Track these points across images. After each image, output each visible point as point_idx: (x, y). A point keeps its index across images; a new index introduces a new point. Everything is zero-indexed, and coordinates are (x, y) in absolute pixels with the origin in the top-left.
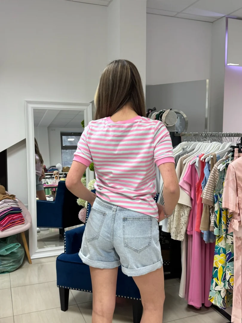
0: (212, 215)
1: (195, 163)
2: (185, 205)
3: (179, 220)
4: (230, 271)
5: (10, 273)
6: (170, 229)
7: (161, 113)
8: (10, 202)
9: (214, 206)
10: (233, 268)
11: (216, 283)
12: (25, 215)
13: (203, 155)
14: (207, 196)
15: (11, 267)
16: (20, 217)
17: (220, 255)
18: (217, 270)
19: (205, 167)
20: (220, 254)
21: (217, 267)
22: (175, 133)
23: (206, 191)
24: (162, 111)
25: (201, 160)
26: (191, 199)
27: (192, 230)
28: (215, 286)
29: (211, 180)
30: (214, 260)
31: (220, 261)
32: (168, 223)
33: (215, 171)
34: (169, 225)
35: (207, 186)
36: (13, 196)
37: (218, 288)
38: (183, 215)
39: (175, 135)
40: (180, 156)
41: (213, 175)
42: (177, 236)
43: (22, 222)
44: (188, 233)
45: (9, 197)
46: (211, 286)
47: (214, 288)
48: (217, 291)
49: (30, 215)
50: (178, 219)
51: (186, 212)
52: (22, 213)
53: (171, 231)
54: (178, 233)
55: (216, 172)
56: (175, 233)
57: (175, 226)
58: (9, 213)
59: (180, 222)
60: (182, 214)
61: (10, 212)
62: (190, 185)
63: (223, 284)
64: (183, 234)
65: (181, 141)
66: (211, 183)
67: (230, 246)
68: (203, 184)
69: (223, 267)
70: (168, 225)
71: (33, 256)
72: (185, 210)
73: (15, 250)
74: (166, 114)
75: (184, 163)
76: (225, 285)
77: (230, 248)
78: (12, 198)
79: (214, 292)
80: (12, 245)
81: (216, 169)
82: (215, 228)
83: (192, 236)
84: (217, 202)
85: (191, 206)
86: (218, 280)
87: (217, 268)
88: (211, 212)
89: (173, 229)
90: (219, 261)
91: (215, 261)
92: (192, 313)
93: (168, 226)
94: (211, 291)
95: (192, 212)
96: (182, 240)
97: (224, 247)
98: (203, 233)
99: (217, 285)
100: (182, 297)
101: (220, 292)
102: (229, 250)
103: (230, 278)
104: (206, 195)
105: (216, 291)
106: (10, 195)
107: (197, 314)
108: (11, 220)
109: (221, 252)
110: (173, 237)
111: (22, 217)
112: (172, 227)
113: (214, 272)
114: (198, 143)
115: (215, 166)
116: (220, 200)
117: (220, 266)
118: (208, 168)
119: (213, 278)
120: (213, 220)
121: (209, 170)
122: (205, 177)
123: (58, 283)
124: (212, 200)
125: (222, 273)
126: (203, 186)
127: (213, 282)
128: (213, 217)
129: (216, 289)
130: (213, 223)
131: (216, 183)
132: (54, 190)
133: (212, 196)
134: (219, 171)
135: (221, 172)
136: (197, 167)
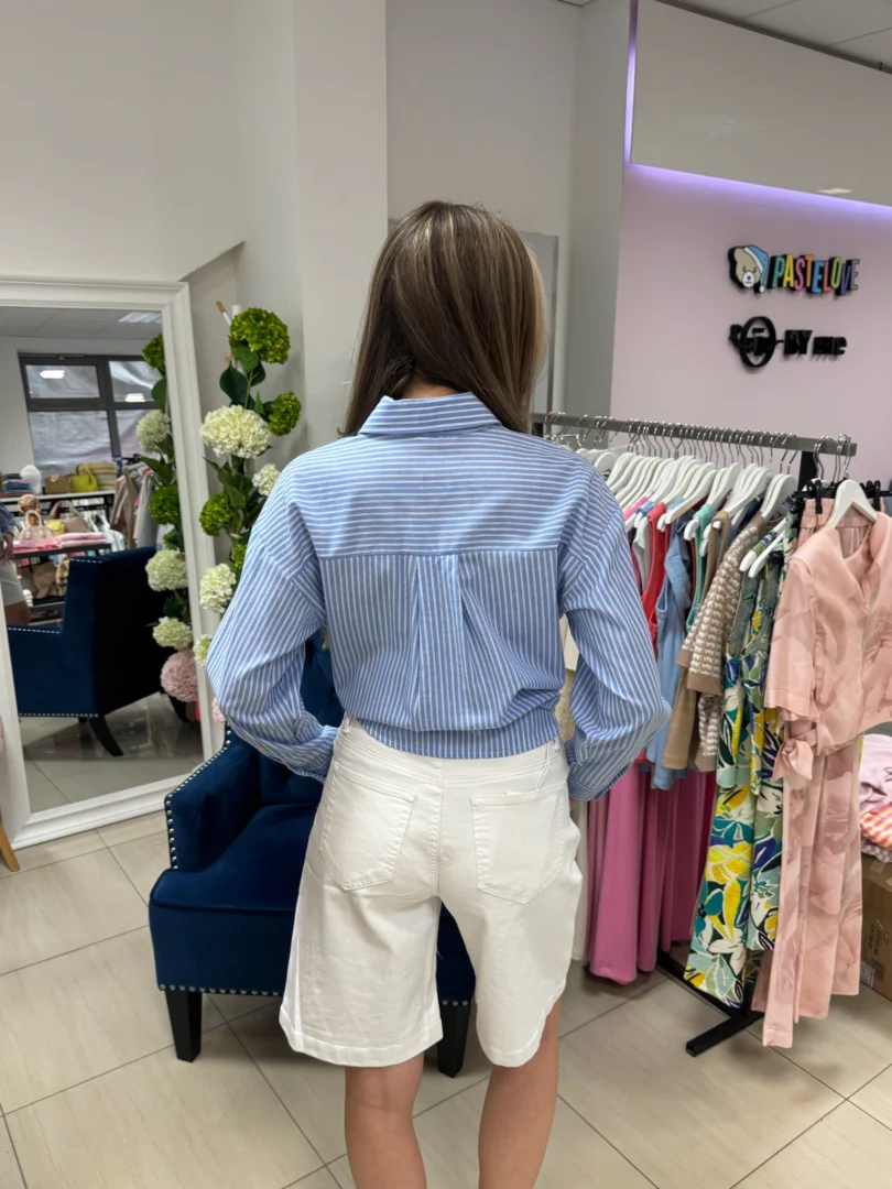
10: (776, 886)
11: (715, 931)
17: (732, 847)
18: (720, 893)
19: (670, 552)
20: (735, 845)
21: (721, 883)
28: (713, 940)
30: (709, 860)
31: (732, 865)
33: (728, 576)
37: (721, 947)
46: (695, 937)
47: (705, 944)
48: (718, 955)
55: (733, 581)
63: (738, 933)
66: (714, 617)
67: (772, 820)
68: (662, 606)
69: (742, 884)
71: (17, 839)
76: (745, 937)
77: (771, 826)
79: (706, 958)
82: (723, 766)
84: (738, 682)
86: (723, 922)
87: (722, 887)
90: (727, 866)
91: (714, 863)
94: (693, 952)
97: (747, 822)
98: (655, 765)
99: (716, 936)
101: (727, 957)
102: (769, 834)
103: (767, 916)
104: (702, 661)
109: (738, 836)
113: (709, 898)
115: (730, 557)
116: (749, 675)
117: (731, 879)
118: (682, 554)
119: (704, 915)
120: (714, 738)
121: (684, 561)
122: (670, 585)
123: (161, 979)
124: (717, 676)
125: (738, 901)
126: (663, 616)
127: (703, 926)
128: (711, 727)
129: (713, 949)
130: (712, 747)
131: (729, 616)
132: (26, 562)
133: (718, 661)
134: (744, 574)
135: (750, 578)
136: (642, 551)
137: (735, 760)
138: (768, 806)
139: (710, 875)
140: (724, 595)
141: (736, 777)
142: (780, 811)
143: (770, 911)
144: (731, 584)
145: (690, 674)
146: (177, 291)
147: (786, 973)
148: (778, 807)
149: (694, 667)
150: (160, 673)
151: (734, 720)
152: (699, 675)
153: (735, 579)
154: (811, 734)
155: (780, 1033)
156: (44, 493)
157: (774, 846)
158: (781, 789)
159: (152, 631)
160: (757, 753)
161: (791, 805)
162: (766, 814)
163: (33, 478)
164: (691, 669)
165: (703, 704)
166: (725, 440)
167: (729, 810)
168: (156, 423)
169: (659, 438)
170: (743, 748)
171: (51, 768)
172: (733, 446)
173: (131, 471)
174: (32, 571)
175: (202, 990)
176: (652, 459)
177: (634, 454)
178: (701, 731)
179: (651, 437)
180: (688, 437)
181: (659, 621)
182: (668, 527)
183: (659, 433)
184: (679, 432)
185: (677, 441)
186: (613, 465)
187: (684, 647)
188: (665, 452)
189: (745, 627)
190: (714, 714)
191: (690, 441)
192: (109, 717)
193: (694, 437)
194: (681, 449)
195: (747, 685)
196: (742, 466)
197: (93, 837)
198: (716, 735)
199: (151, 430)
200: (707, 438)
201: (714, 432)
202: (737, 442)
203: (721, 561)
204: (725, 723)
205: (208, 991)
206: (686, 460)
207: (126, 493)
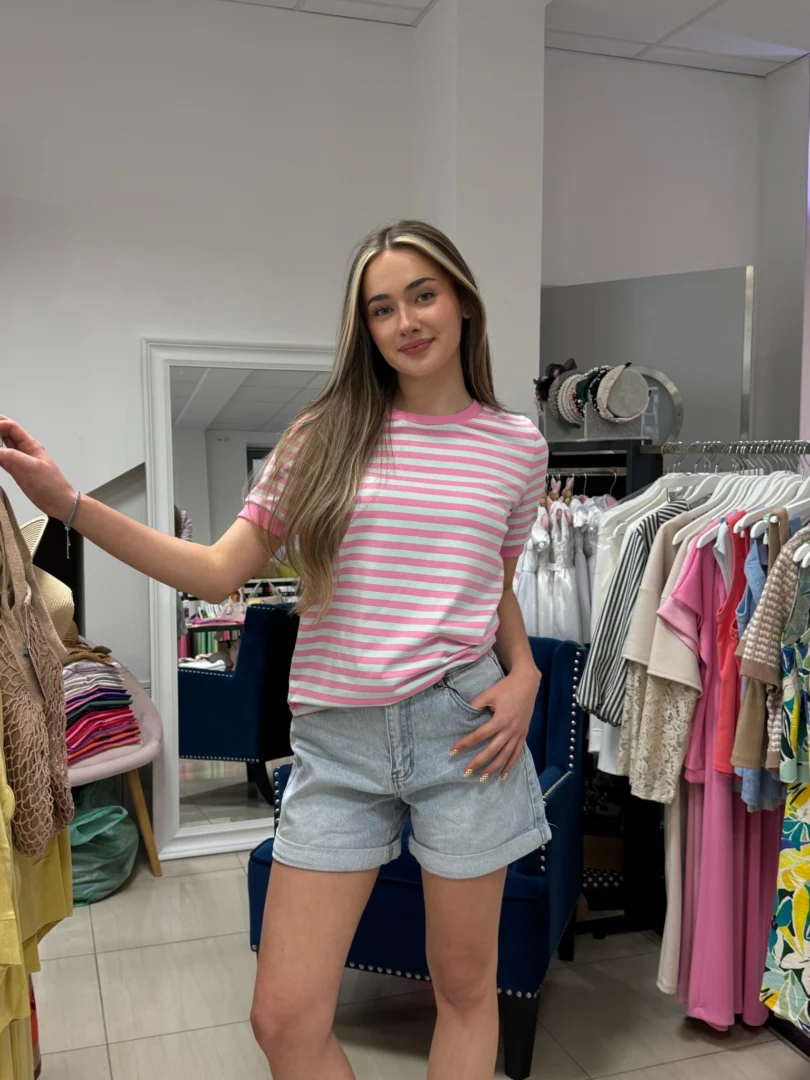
0: (775, 714)
1: (715, 541)
2: (681, 684)
3: (659, 732)
5: (92, 906)
6: (628, 761)
7: (594, 376)
8: (94, 670)
9: (781, 684)
11: (786, 944)
12: (142, 715)
13: (743, 514)
14: (757, 653)
15: (96, 886)
16: (125, 719)
17: (799, 850)
18: (790, 901)
19: (749, 557)
20: (801, 847)
21: (790, 890)
22: (643, 443)
23: (755, 634)
24: (596, 369)
25: (735, 530)
26: (701, 664)
27: (704, 768)
28: (784, 955)
29: (772, 599)
30: (780, 866)
32: (621, 742)
33: (784, 568)
34: (624, 749)
35: (757, 620)
36: (102, 653)
38: (671, 717)
39: (643, 451)
40: (661, 519)
41: (778, 579)
42: (653, 788)
43: (133, 736)
44: (690, 778)
45: (92, 655)
46: (768, 953)
47: (778, 960)
48: (790, 972)
49: (157, 715)
50: (656, 729)
51: (683, 707)
52: (131, 707)
53: (631, 769)
54: (654, 775)
55: (788, 572)
56: (643, 776)
57: (646, 754)
58: (90, 706)
59: (663, 742)
60: (667, 714)
61: (93, 703)
62: (697, 615)
64: (671, 782)
65: (664, 470)
66: (770, 607)
68: (741, 611)
70: (621, 749)
71: (165, 850)
72: (678, 699)
73: (109, 829)
74: (613, 381)
75: (674, 542)
78: (102, 657)
79: (779, 975)
80: (99, 813)
81: (787, 562)
82: (783, 760)
83: (702, 786)
84: (792, 671)
85: (699, 688)
86: (793, 935)
87: (791, 894)
88: (768, 704)
89: (639, 761)
90: (796, 872)
91: (784, 869)
92: (701, 1046)
93: (621, 754)
94: (767, 970)
95: (702, 706)
96: (669, 802)
98: (741, 778)
99: (788, 950)
100: (666, 991)
101: (798, 972)
104: (755, 648)
105: (785, 970)
106: (93, 647)
107: (720, 1049)
108: (96, 730)
109: (804, 838)
110: (638, 791)
111: (131, 719)
112: (633, 756)
113: (780, 907)
114: (723, 476)
115: (786, 549)
116: (803, 664)
117: (798, 886)
118: (760, 559)
119: (776, 927)
120: (778, 734)
121: (761, 565)
122: (749, 588)
123: (253, 938)
124: (773, 665)
125: (807, 909)
126: (742, 620)
127: (775, 940)
128: (777, 724)
129: (784, 965)
130: (777, 743)
133: (772, 650)
134: (798, 566)
135: (805, 570)
136: (722, 555)
137: (795, 754)
139: (781, 885)
141: (798, 772)
145: (742, 661)
149: (747, 654)
151: (791, 711)
152: (752, 662)
164: (744, 657)
165: (770, 701)
167: (796, 810)
178: (769, 729)
181: (738, 625)
190: (778, 710)
195: (801, 674)
198: (779, 730)
203: (779, 553)
204: (784, 714)
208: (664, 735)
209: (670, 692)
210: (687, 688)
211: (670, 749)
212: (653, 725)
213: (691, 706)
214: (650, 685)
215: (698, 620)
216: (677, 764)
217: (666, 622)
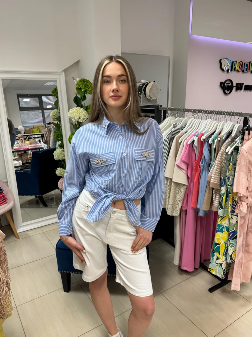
2: (182, 184)
4: (233, 248)
6: (165, 205)
7: (144, 84)
10: (236, 244)
11: (217, 257)
12: (7, 193)
14: (215, 180)
16: (2, 196)
17: (223, 233)
18: (219, 246)
19: (204, 147)
20: (223, 232)
21: (219, 243)
22: (159, 106)
23: (214, 174)
26: (188, 177)
27: (187, 205)
28: (217, 260)
31: (222, 238)
37: (219, 262)
38: (179, 193)
40: (173, 133)
42: (173, 212)
43: (6, 201)
44: (184, 209)
46: (212, 259)
47: (214, 261)
51: (183, 190)
53: (167, 207)
54: (174, 209)
56: (171, 209)
57: (172, 203)
63: (224, 258)
64: (178, 210)
66: (218, 166)
67: (235, 225)
68: (202, 163)
69: (226, 244)
71: (19, 230)
72: (181, 188)
74: (150, 87)
75: (179, 142)
76: (226, 259)
77: (234, 227)
79: (215, 265)
81: (223, 152)
82: (220, 209)
84: (225, 185)
85: (187, 185)
86: (220, 255)
87: (220, 244)
89: (169, 206)
91: (217, 237)
94: (211, 263)
95: (188, 189)
96: (177, 215)
97: (227, 226)
99: (218, 258)
100: (176, 264)
101: (221, 264)
102: (234, 229)
103: (233, 253)
105: (217, 264)
109: (224, 230)
110: (169, 213)
111: (4, 196)
112: (167, 204)
113: (216, 247)
115: (223, 148)
116: (228, 183)
117: (222, 242)
118: (208, 148)
119: (214, 252)
120: (218, 201)
121: (209, 150)
122: (204, 157)
123: (59, 270)
124: (219, 183)
125: (224, 248)
126: (202, 166)
127: (214, 256)
128: (217, 198)
129: (217, 262)
130: (217, 204)
131: (222, 166)
132: (20, 153)
133: (219, 179)
134: (227, 154)
135: (229, 155)
136: (196, 147)
137: (224, 208)
138: (233, 221)
139: (216, 241)
140: (221, 160)
141: (224, 213)
142: (237, 223)
143: (234, 251)
144: (223, 156)
145: (211, 183)
146: (61, 74)
147: (238, 269)
148: (236, 221)
149: (212, 181)
150: (58, 183)
151: (224, 196)
152: (213, 183)
153: (224, 155)
154: (246, 200)
155: (236, 287)
156: (25, 134)
157: (235, 233)
158: (237, 216)
159: (55, 172)
160: (230, 205)
161: (240, 221)
162: (233, 223)
163: (21, 129)
164: (211, 181)
165: (214, 192)
166: (221, 114)
167: (222, 222)
168: (55, 112)
169: (201, 114)
170: (226, 204)
171: (28, 210)
172: (223, 116)
173: (49, 127)
174: (22, 155)
175: (71, 272)
176: (199, 120)
177: (194, 119)
178: (214, 199)
179: (199, 114)
180: (210, 113)
181: (201, 167)
182: (204, 140)
183: (201, 112)
184: (207, 112)
185: (206, 114)
186: (187, 122)
187: (209, 175)
188: (203, 118)
189: (227, 169)
190: (218, 194)
191: (210, 114)
192: (43, 196)
193: (212, 113)
194: (208, 117)
195: (228, 186)
196: (226, 122)
197: (40, 229)
198: (218, 200)
199: (54, 114)
200: (215, 114)
201: (218, 112)
202: (225, 115)
203: (220, 150)
204: (221, 197)
205: (72, 273)
206: (209, 120)
207: (47, 133)
208: (176, 198)
209: (178, 186)
210: (184, 185)
211: (178, 201)
212: (174, 195)
213: (185, 190)
214: (173, 184)
215: (187, 165)
216: (180, 206)
217: (178, 166)
